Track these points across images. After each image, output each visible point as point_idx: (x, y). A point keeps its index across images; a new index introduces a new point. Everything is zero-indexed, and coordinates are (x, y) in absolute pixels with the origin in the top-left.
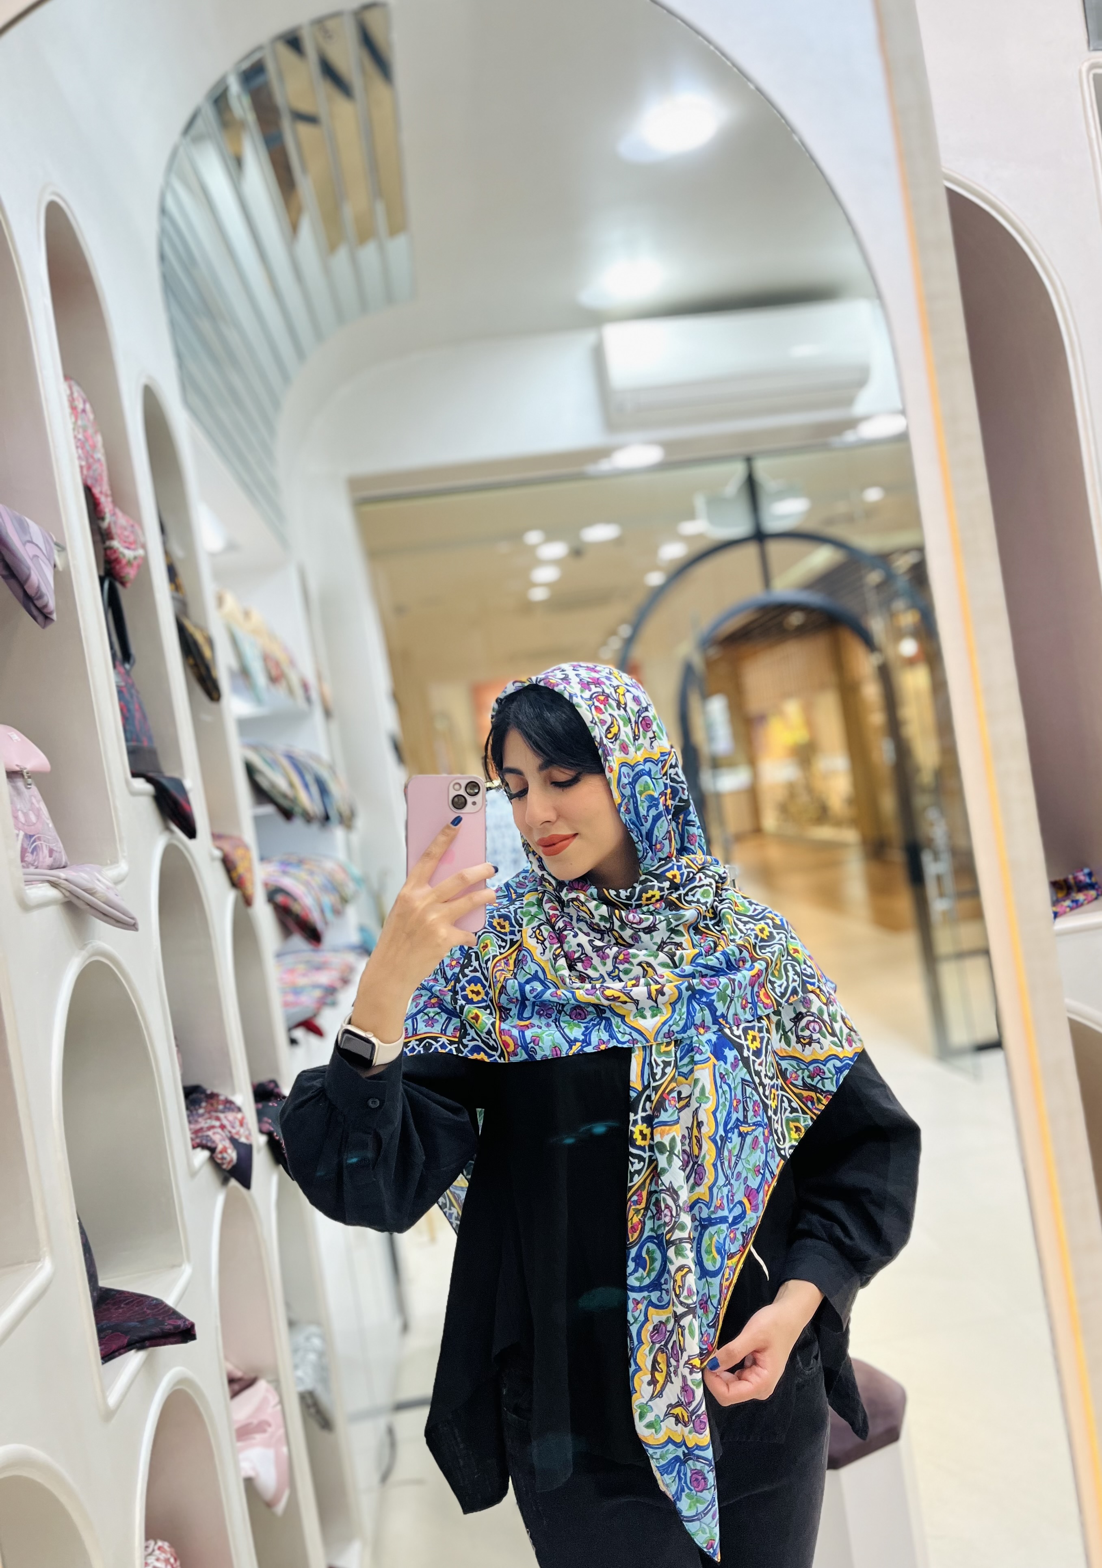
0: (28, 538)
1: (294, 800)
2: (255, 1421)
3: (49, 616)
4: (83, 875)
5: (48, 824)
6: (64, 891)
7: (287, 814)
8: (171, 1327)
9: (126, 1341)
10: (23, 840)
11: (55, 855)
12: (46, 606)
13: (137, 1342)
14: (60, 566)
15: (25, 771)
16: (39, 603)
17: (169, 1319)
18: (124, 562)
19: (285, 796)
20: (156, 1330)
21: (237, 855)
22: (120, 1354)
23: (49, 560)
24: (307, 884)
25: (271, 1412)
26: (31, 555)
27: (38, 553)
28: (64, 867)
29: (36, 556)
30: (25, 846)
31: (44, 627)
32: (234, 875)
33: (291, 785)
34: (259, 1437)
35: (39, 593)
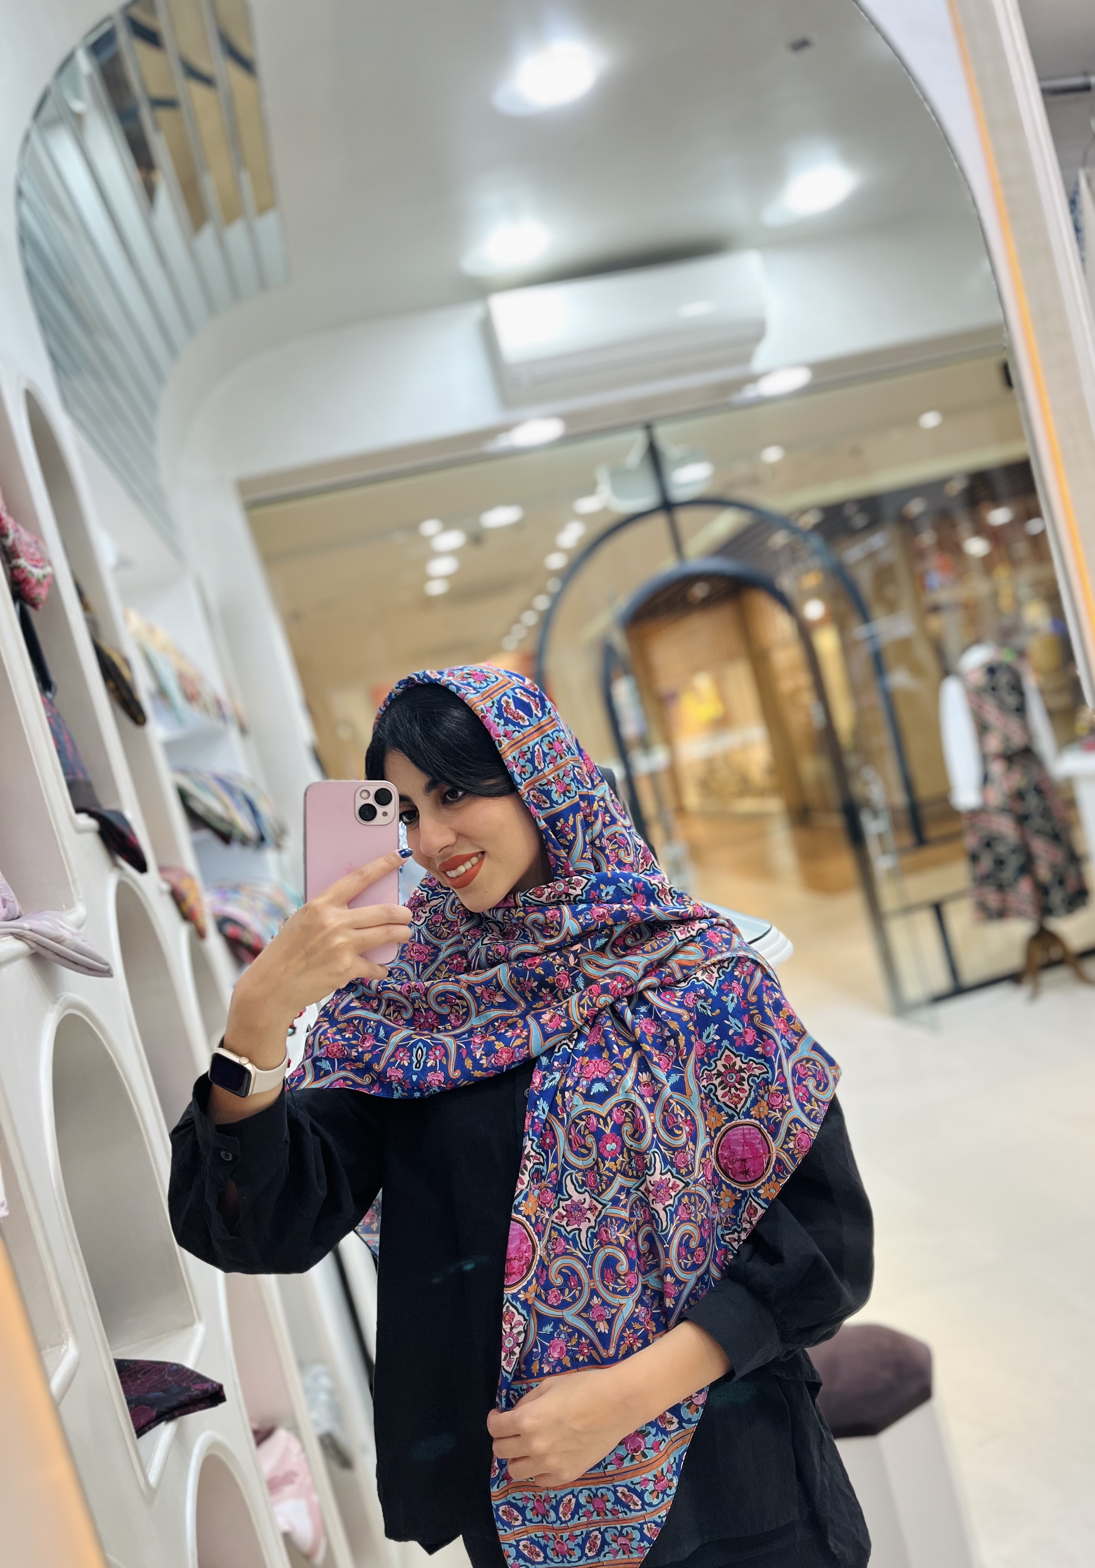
1: (232, 823)
4: (46, 923)
6: (30, 942)
7: (226, 837)
8: (196, 1392)
9: (154, 1414)
11: (8, 905)
13: (165, 1414)
17: (194, 1384)
18: (33, 581)
19: (221, 819)
20: (183, 1398)
21: (184, 886)
22: (150, 1429)
25: (296, 1461)
32: (185, 907)
33: (226, 807)
34: (288, 1489)
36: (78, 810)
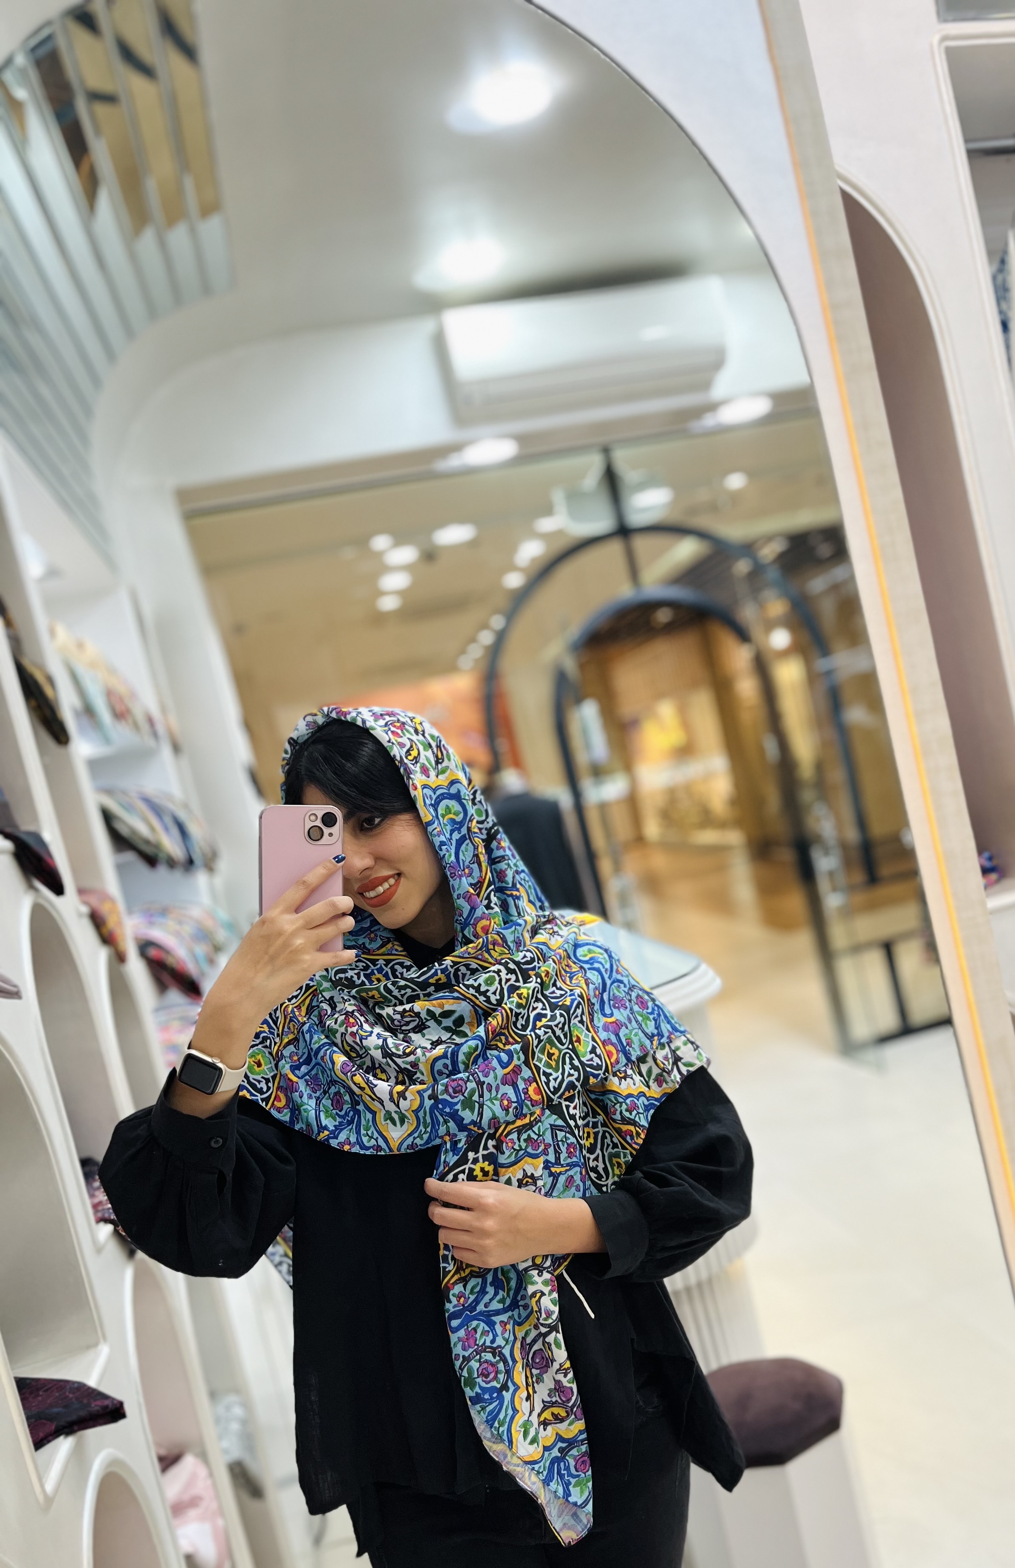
1: (158, 846)
2: (186, 1497)
7: (151, 860)
8: (97, 1408)
9: (53, 1427)
13: (64, 1427)
17: (95, 1400)
19: (147, 842)
20: (83, 1413)
21: (104, 909)
22: (49, 1442)
24: (177, 934)
25: (202, 1487)
32: (104, 931)
33: (152, 829)
34: (192, 1513)
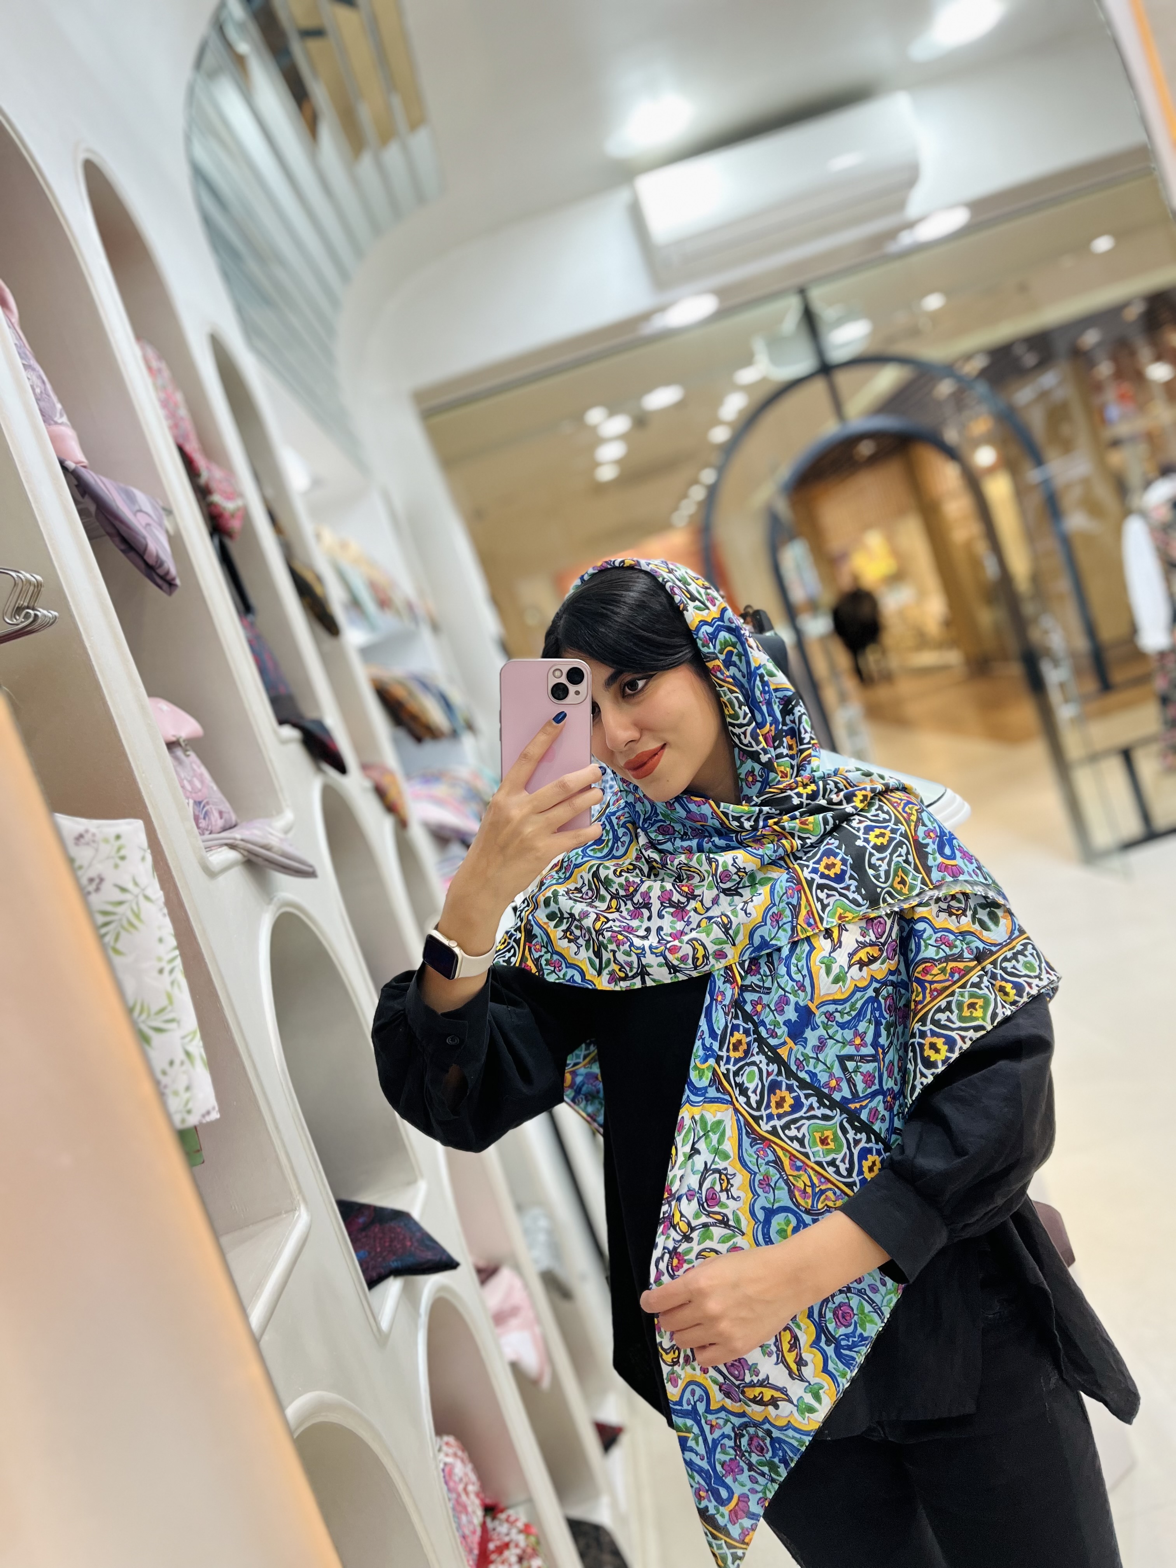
0: (137, 508)
2: (505, 1307)
3: (173, 582)
4: (256, 832)
5: (212, 788)
6: (242, 851)
10: (194, 809)
11: (225, 816)
12: (168, 573)
14: (171, 531)
15: (181, 741)
16: (161, 571)
18: (227, 514)
21: (385, 782)
22: (382, 1281)
23: (161, 525)
25: (519, 1297)
26: (144, 523)
27: (149, 521)
28: (235, 826)
29: (148, 525)
30: (197, 813)
31: (170, 593)
32: (388, 801)
34: (514, 1322)
35: (159, 562)
36: (282, 722)
